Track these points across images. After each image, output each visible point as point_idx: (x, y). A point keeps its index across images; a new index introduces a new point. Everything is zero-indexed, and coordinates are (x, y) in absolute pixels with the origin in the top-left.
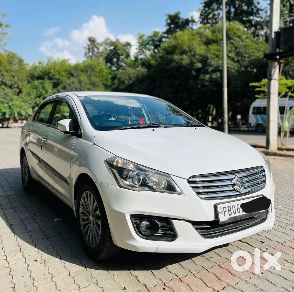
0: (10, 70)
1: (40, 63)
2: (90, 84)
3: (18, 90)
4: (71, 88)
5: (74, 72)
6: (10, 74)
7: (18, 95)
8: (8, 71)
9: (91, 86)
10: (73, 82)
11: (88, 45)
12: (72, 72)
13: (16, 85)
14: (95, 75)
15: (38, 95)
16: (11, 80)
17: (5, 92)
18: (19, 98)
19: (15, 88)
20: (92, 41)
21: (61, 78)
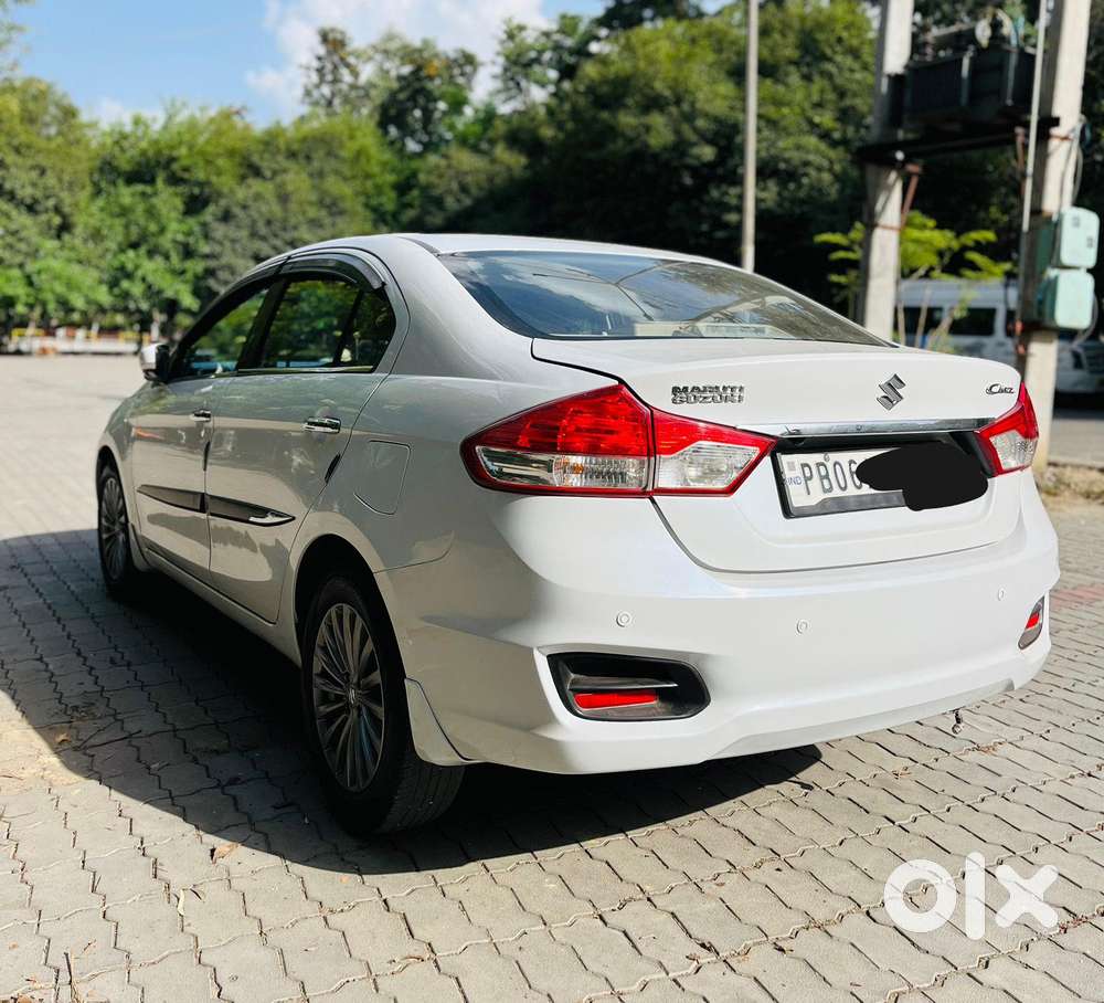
0: (29, 147)
1: (137, 121)
2: (321, 203)
3: (57, 220)
4: (249, 216)
5: (262, 158)
6: (30, 162)
7: (59, 237)
8: (23, 150)
9: (324, 213)
10: (258, 197)
11: (319, 59)
12: (255, 159)
13: (51, 203)
14: (337, 172)
15: (134, 237)
16: (34, 185)
17: (13, 227)
18: (62, 248)
19: (46, 211)
20: (333, 42)
21: (214, 179)
